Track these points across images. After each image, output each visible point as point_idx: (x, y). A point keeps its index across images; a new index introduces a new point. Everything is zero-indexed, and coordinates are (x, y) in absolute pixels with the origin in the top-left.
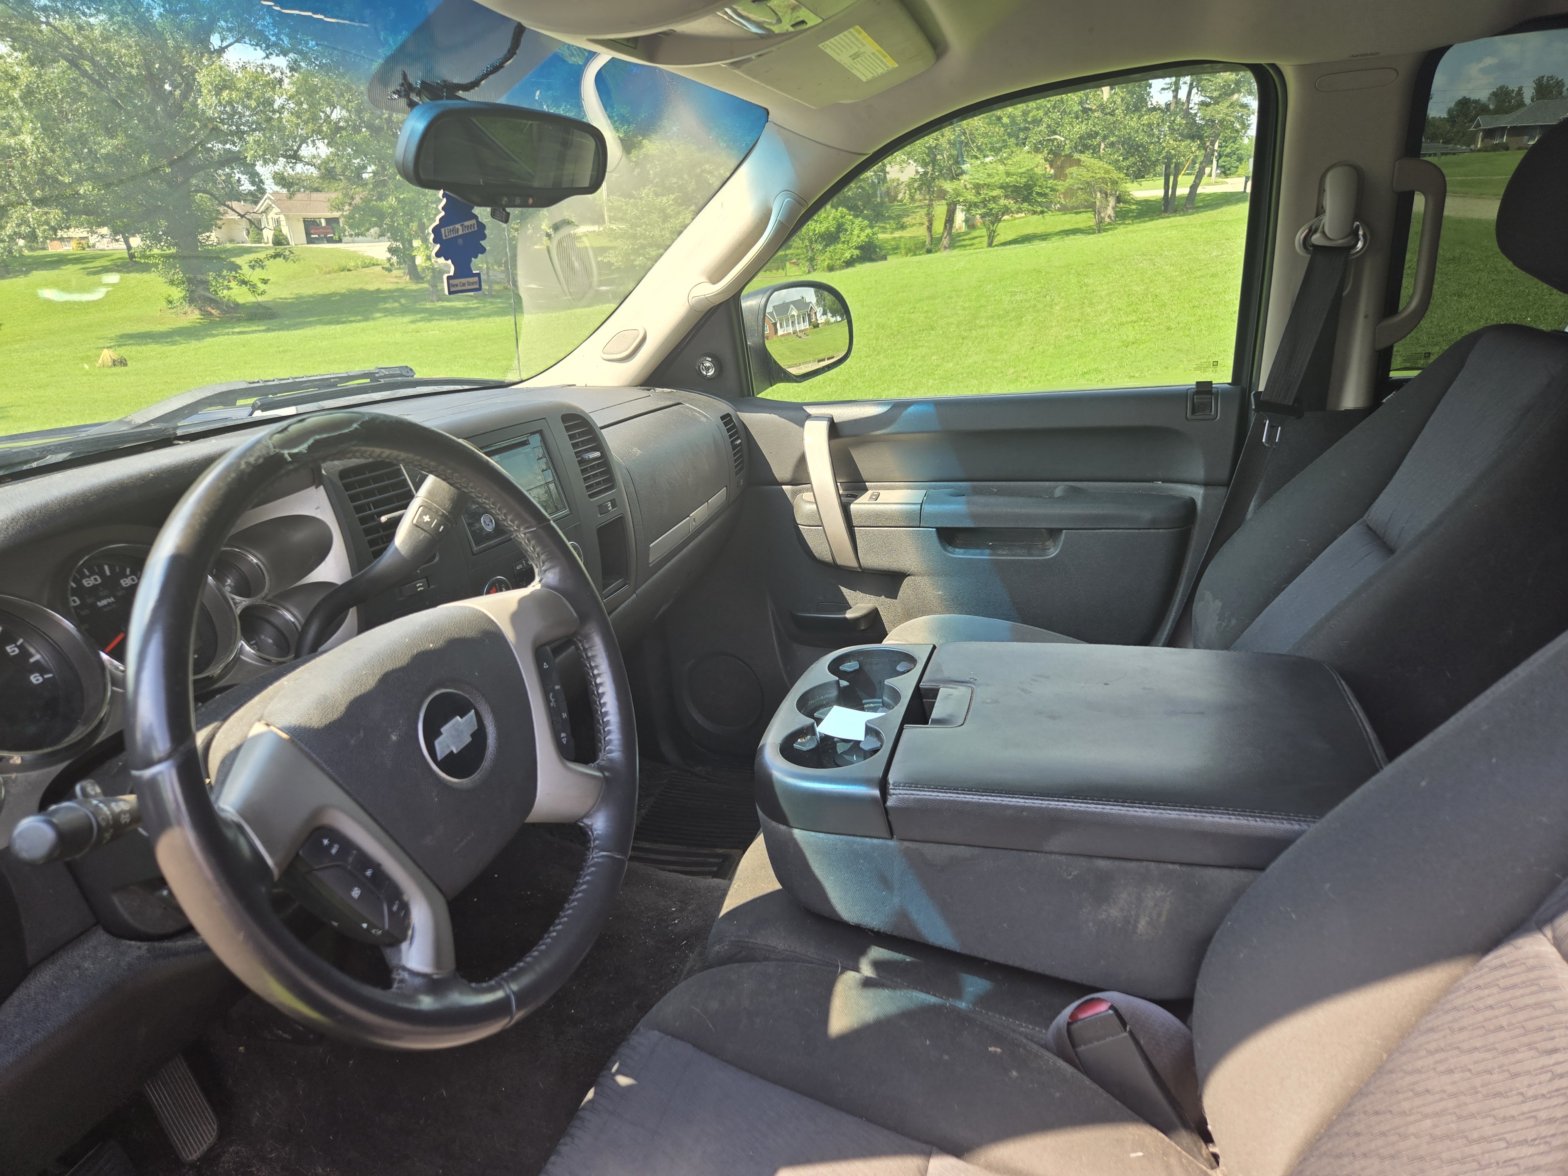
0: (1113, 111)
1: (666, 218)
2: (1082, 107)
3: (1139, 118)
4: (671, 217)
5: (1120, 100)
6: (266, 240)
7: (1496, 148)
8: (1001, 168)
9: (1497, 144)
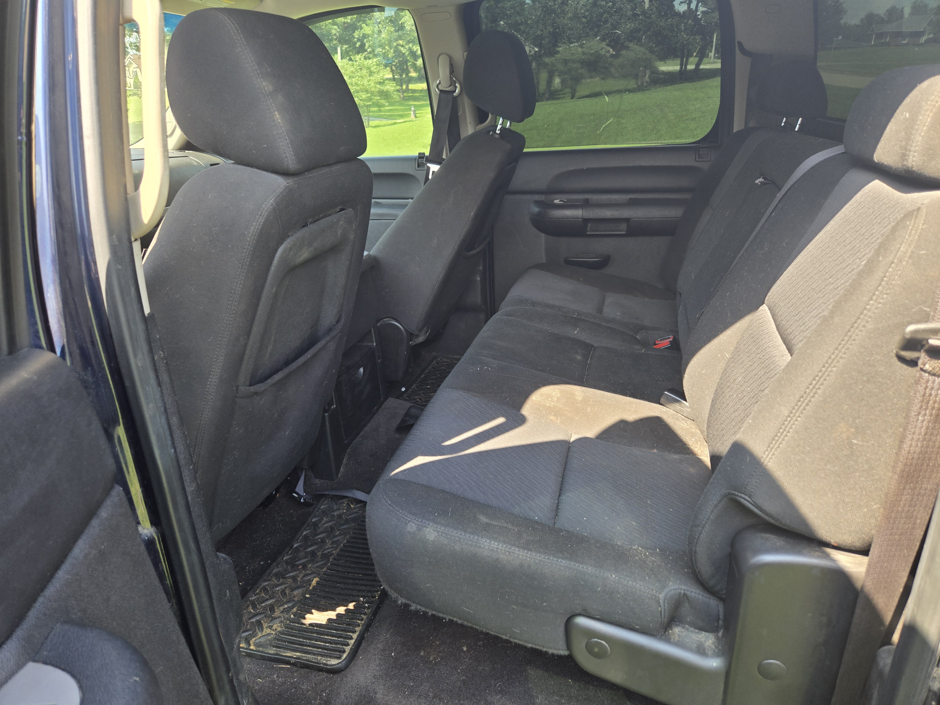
0: (651, 16)
1: (371, 73)
2: (633, 12)
3: (666, 20)
4: (374, 73)
5: (655, 8)
6: (129, 85)
7: (882, 45)
8: (580, 49)
9: (883, 42)
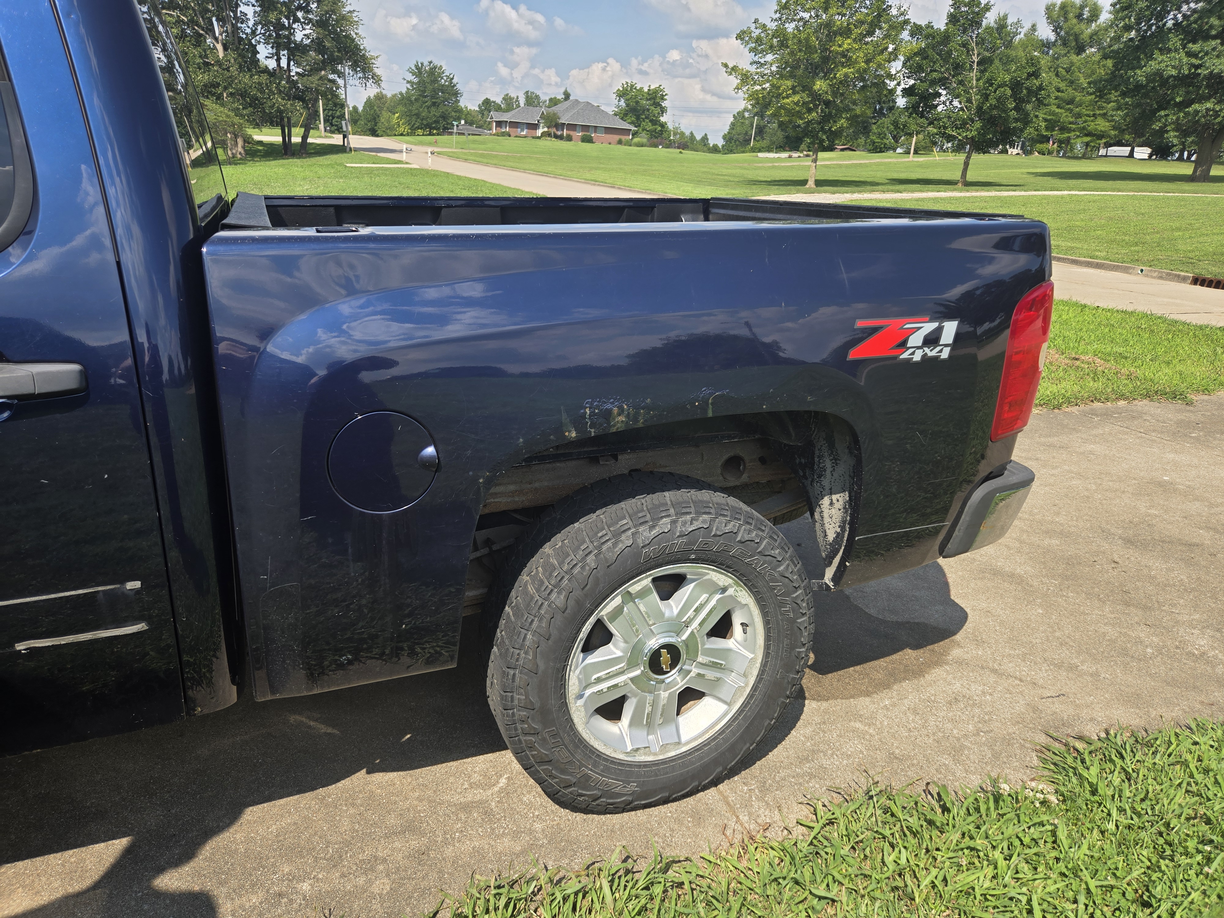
0: (229, 68)
3: (251, 77)
5: (233, 60)
7: (503, 134)
9: (504, 132)
